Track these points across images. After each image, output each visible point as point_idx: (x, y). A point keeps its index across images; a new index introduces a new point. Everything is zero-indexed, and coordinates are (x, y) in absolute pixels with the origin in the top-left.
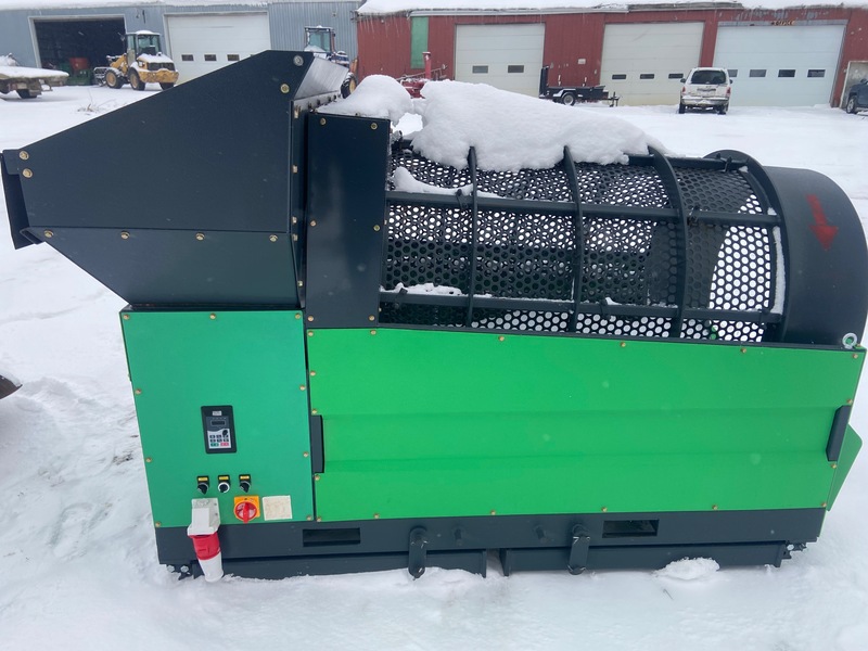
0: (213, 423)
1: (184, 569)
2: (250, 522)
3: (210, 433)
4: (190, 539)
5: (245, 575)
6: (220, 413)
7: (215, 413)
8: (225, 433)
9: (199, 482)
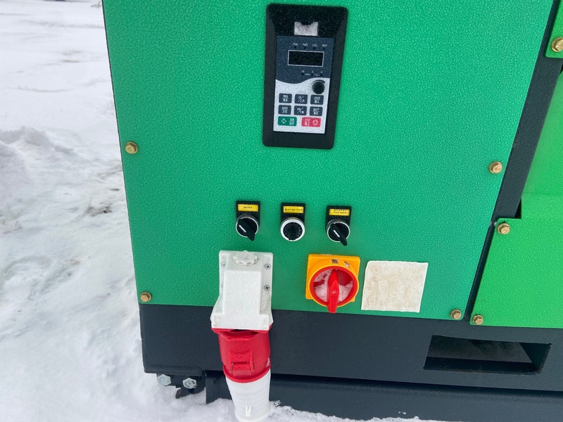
0: (296, 58)
1: (189, 383)
2: (340, 309)
3: (281, 87)
4: (214, 336)
5: (299, 406)
6: (313, 30)
7: (299, 30)
8: (318, 88)
9: (239, 213)
